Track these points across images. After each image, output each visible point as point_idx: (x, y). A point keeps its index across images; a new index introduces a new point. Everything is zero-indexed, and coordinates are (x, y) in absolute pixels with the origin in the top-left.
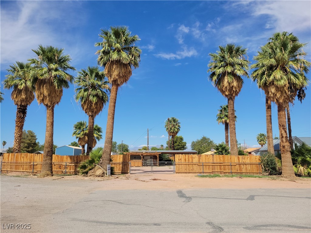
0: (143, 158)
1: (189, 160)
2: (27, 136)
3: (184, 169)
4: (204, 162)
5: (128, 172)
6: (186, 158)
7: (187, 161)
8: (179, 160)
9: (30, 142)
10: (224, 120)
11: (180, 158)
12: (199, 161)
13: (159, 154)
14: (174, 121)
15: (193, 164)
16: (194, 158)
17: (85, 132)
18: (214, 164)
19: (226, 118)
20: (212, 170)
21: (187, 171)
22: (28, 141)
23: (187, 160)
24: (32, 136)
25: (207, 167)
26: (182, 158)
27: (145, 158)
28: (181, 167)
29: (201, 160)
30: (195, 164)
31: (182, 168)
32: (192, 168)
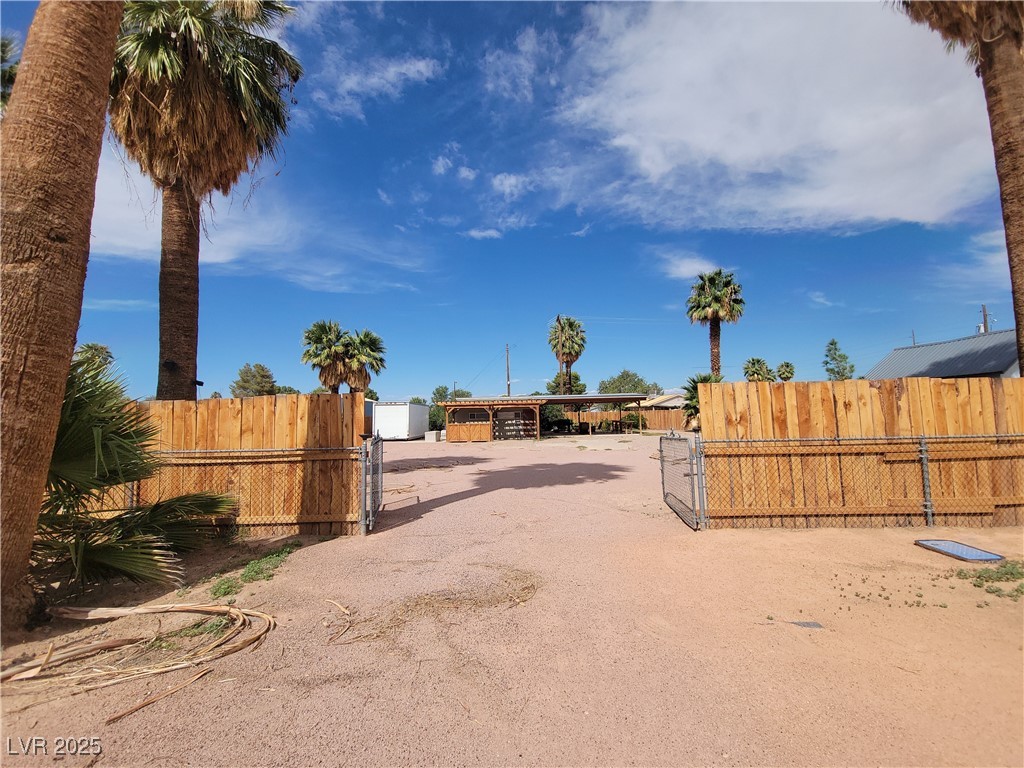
0: (495, 415)
1: (805, 423)
2: (254, 376)
3: (771, 488)
4: (929, 432)
5: (350, 517)
6: (783, 411)
7: (793, 432)
8: (729, 421)
9: (259, 388)
10: (709, 311)
11: (741, 406)
12: (890, 424)
13: (541, 406)
14: (571, 325)
15: (840, 450)
16: (847, 405)
17: (333, 348)
18: (1005, 449)
19: (715, 306)
20: (994, 494)
21: (800, 508)
22: (256, 387)
23: (792, 419)
24: (263, 376)
25: (957, 469)
26: (755, 410)
27: (502, 416)
28: (747, 478)
29: (903, 422)
30: (854, 450)
31: (754, 486)
32: (834, 486)
